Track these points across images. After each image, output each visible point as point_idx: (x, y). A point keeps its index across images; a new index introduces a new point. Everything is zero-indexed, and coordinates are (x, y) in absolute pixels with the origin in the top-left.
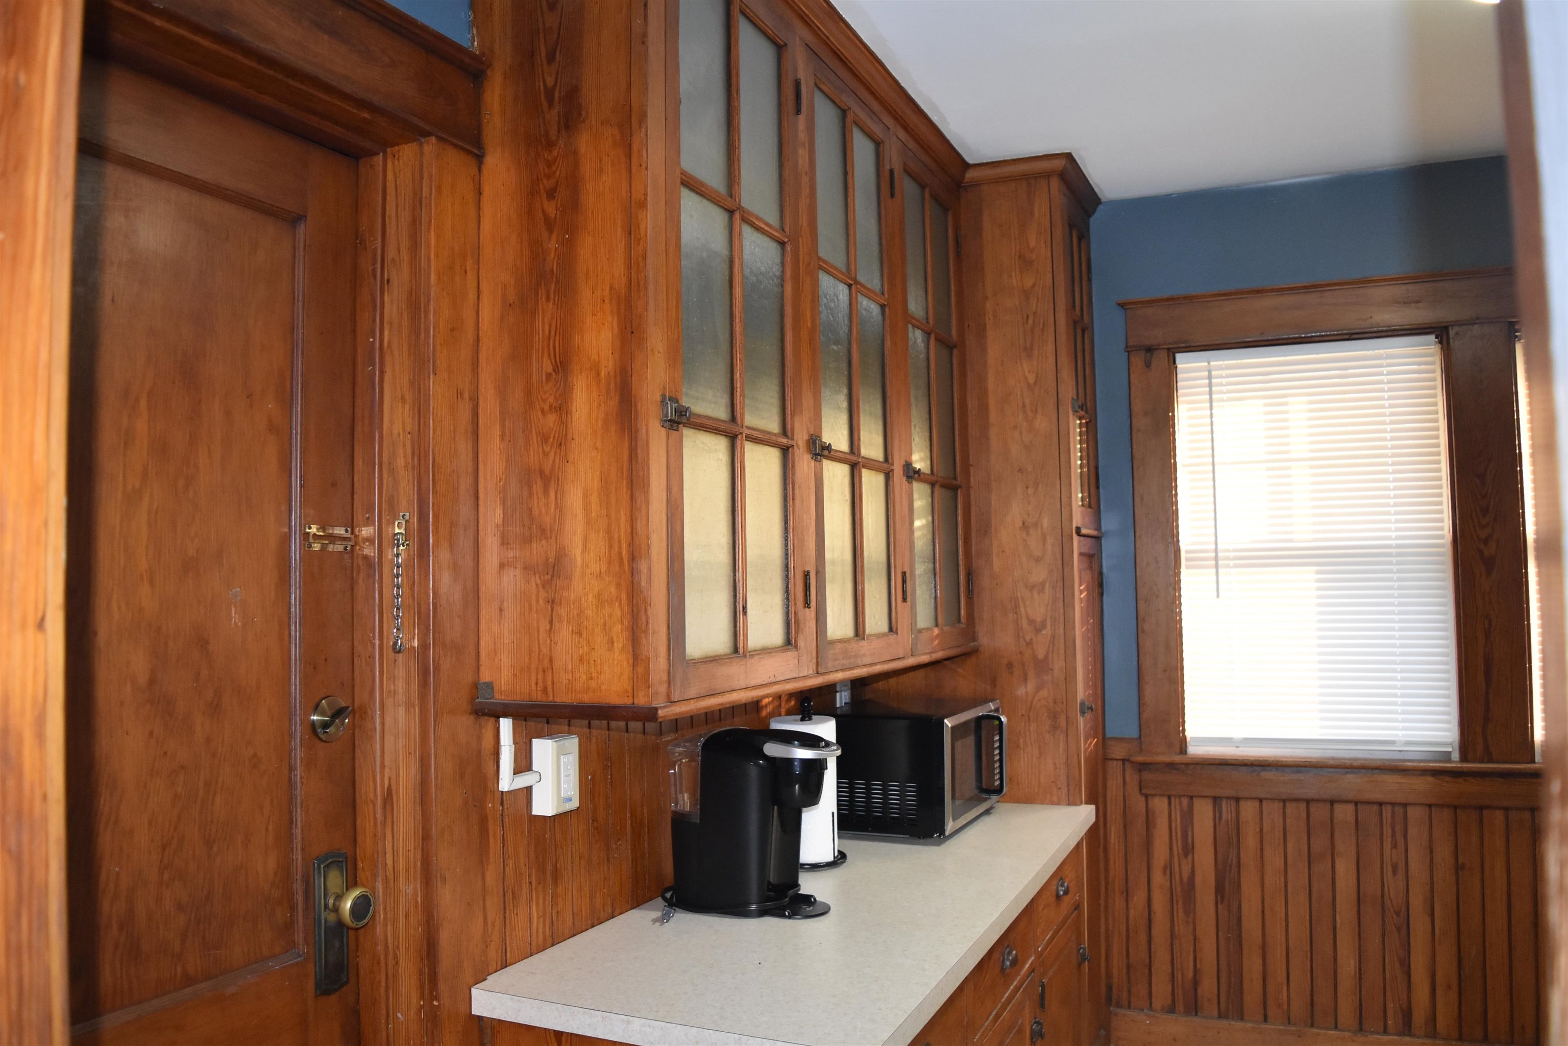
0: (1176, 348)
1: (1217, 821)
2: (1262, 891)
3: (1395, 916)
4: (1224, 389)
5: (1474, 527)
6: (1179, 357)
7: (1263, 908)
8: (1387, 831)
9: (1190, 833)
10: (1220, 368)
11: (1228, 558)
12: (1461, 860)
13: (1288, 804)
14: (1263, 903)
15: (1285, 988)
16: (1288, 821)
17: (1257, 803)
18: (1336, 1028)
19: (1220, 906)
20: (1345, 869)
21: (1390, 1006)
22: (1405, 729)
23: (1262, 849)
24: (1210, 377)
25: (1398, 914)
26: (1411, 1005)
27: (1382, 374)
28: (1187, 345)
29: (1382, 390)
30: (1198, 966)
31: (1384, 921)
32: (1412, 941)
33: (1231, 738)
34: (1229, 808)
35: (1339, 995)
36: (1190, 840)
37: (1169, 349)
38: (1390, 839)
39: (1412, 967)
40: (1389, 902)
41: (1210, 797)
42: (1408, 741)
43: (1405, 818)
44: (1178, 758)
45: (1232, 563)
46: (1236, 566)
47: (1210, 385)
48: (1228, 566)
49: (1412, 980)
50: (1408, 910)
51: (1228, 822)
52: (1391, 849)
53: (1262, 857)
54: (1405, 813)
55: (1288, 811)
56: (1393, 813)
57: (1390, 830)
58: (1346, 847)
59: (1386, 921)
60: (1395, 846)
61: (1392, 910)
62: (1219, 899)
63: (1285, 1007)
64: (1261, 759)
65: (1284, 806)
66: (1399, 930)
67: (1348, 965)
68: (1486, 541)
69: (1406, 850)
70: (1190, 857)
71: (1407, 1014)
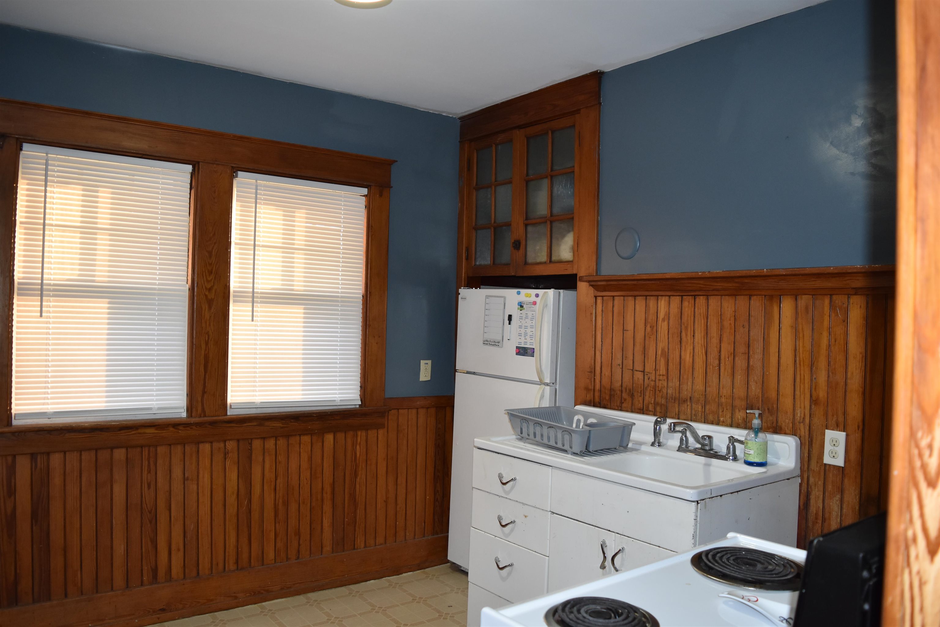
0: (24, 139)
1: (33, 469)
2: (64, 512)
3: (148, 513)
4: (56, 174)
5: (204, 281)
6: (25, 146)
7: (65, 523)
8: (145, 463)
9: (13, 481)
10: (54, 159)
11: (49, 290)
12: (186, 475)
13: (83, 453)
14: (65, 519)
15: (79, 572)
16: (83, 464)
17: (62, 455)
18: (112, 589)
19: (34, 528)
20: (119, 491)
21: (145, 568)
22: (157, 400)
23: (65, 485)
24: (47, 164)
25: (150, 512)
26: (157, 565)
27: (158, 183)
28: (33, 138)
29: (158, 193)
30: (18, 571)
31: (142, 518)
32: (158, 528)
33: (46, 413)
34: (42, 460)
35: (114, 569)
36: (13, 484)
37: (17, 139)
38: (146, 468)
39: (158, 542)
40: (145, 505)
41: (29, 454)
42: (158, 407)
43: (156, 454)
44: (6, 429)
45: (51, 293)
46: (54, 296)
47: (46, 170)
48: (49, 296)
49: (158, 549)
50: (156, 509)
51: (41, 469)
52: (147, 474)
53: (65, 490)
54: (156, 450)
55: (83, 457)
56: (149, 451)
57: (147, 462)
58: (119, 476)
59: (143, 518)
60: (149, 472)
61: (147, 510)
62: (34, 523)
63: (79, 585)
64: (67, 425)
65: (81, 455)
66: (151, 522)
67: (120, 549)
68: (210, 290)
69: (156, 473)
70: (13, 498)
71: (155, 571)
